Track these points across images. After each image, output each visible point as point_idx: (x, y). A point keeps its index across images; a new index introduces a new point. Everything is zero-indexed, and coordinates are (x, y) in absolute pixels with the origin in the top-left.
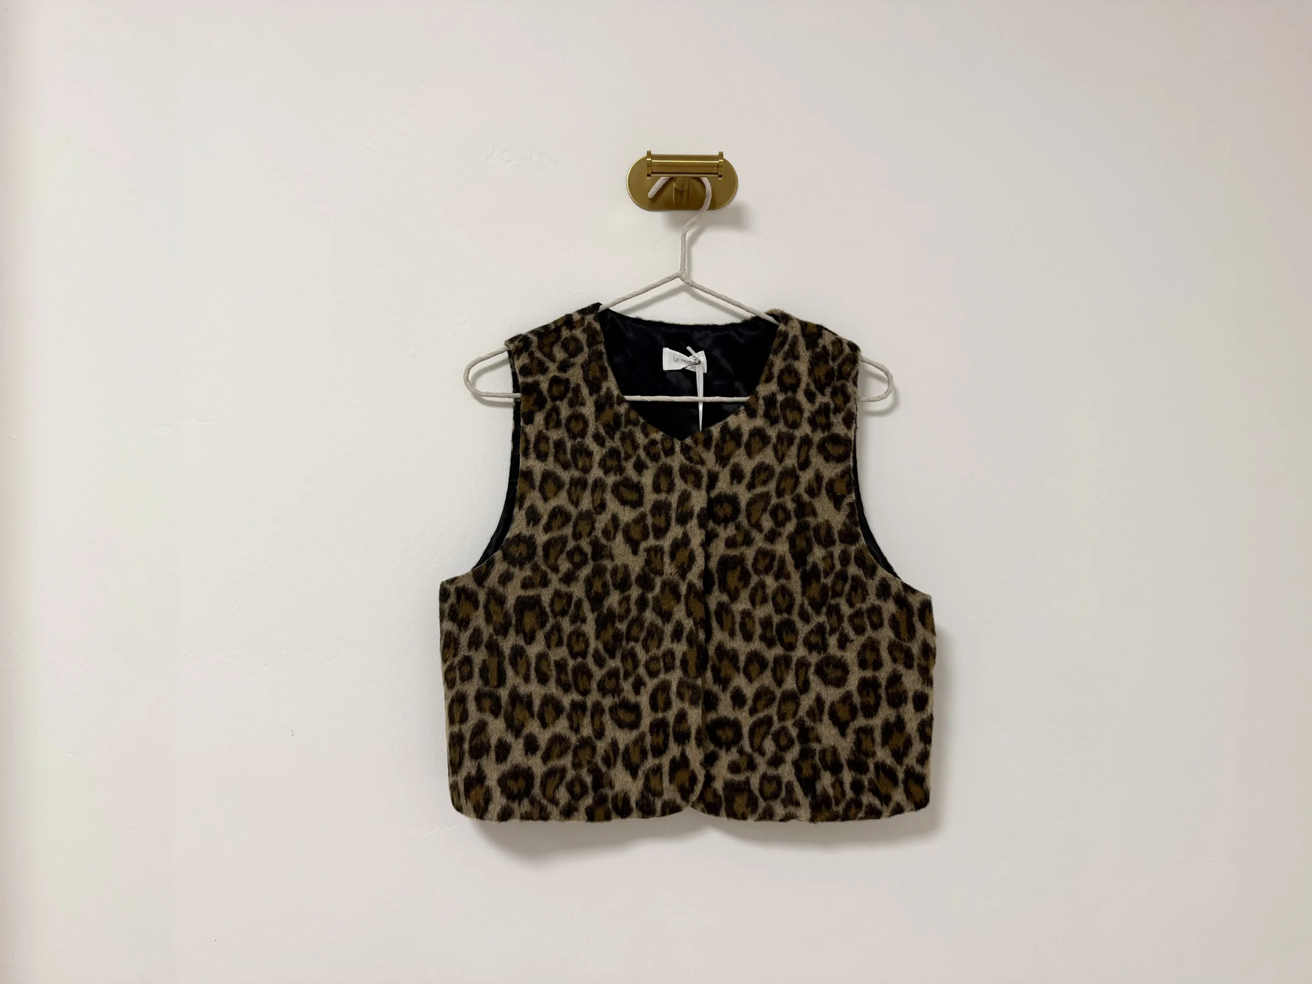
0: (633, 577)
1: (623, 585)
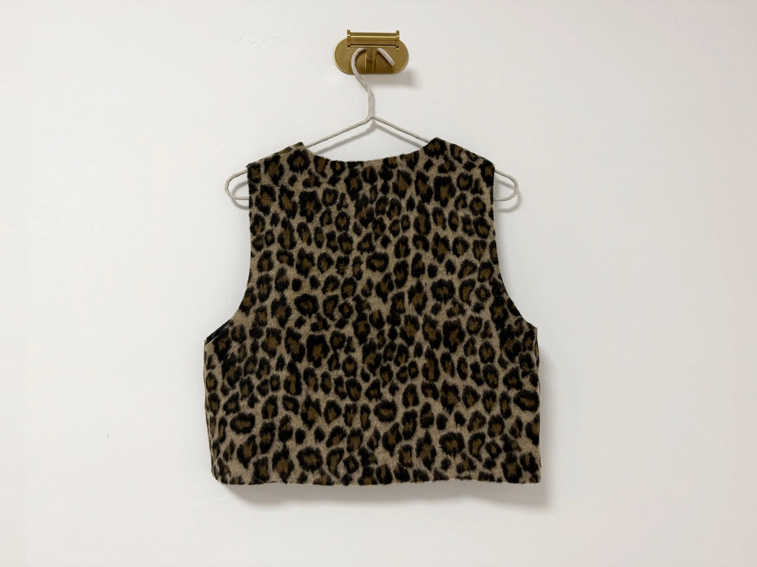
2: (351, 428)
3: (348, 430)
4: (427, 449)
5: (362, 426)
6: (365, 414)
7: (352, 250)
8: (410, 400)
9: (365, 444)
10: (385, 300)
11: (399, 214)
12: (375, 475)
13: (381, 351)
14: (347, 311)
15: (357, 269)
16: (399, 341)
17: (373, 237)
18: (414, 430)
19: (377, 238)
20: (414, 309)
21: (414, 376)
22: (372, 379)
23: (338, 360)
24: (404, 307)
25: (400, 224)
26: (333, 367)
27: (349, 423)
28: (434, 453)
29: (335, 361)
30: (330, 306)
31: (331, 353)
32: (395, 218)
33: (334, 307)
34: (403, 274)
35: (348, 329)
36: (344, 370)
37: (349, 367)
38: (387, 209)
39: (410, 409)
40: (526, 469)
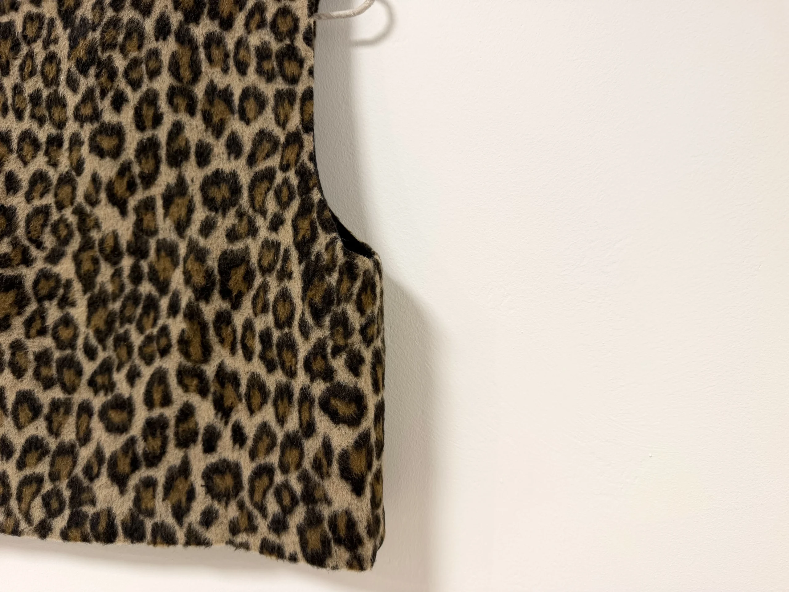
2: (58, 441)
3: (53, 444)
4: (181, 486)
5: (79, 439)
6: (85, 417)
7: (66, 120)
8: (157, 397)
9: (79, 471)
10: (123, 213)
11: (140, 47)
12: (88, 526)
13: (116, 306)
14: (64, 233)
15: (75, 155)
16: (146, 288)
17: (97, 93)
18: (163, 451)
19: (103, 94)
20: (173, 228)
21: (164, 352)
22: (102, 355)
23: (43, 319)
24: (155, 225)
25: (144, 66)
26: (33, 331)
27: (54, 431)
28: (191, 495)
29: (39, 322)
30: (37, 223)
31: (33, 306)
32: (134, 54)
33: (44, 226)
34: (151, 162)
35: (65, 266)
36: (56, 338)
37: (65, 334)
38: (120, 38)
39: (157, 412)
40: (339, 541)
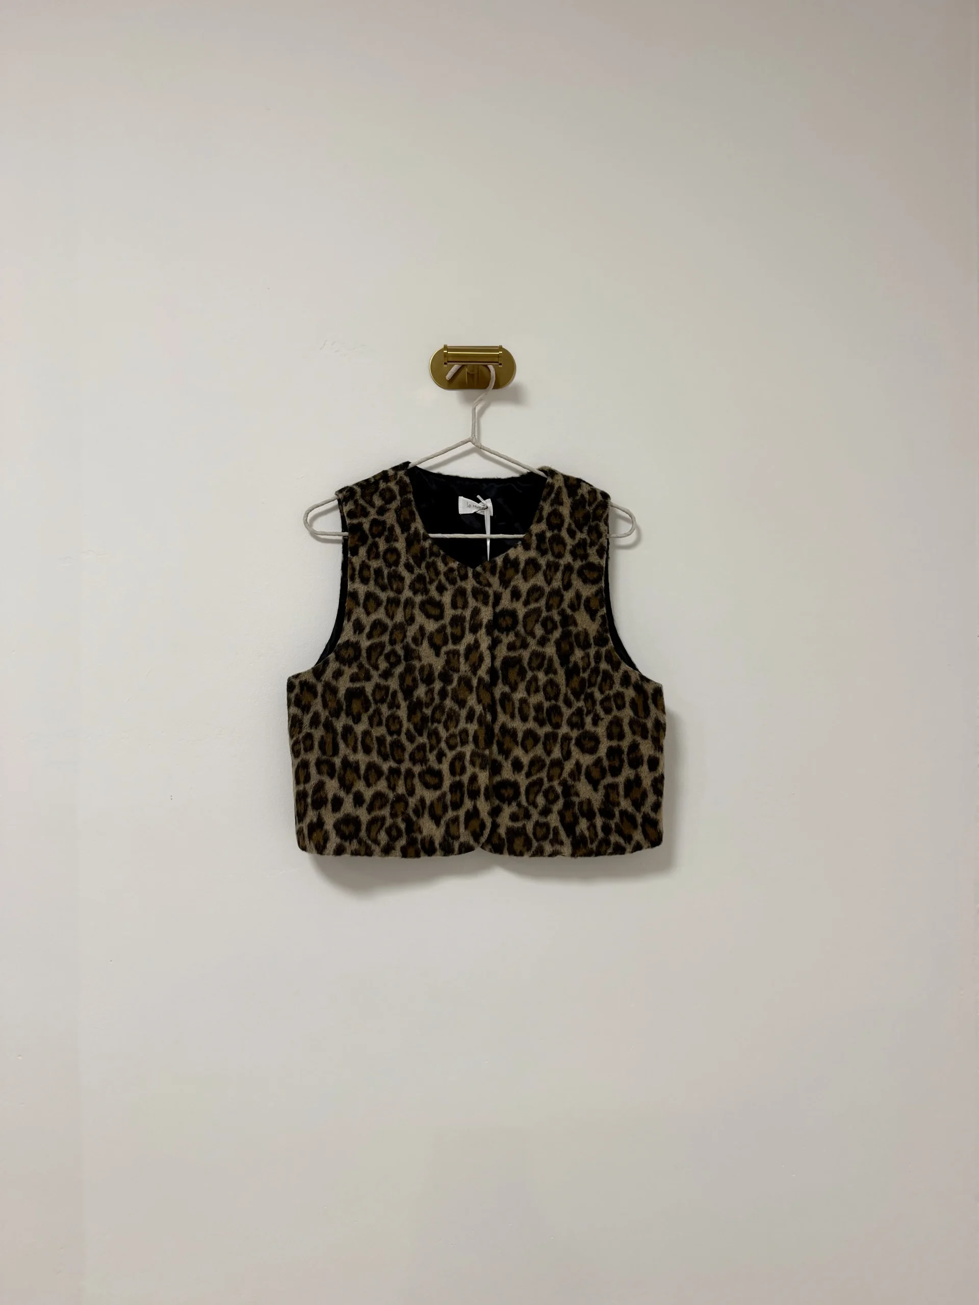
0: (436, 674)
1: (429, 680)
